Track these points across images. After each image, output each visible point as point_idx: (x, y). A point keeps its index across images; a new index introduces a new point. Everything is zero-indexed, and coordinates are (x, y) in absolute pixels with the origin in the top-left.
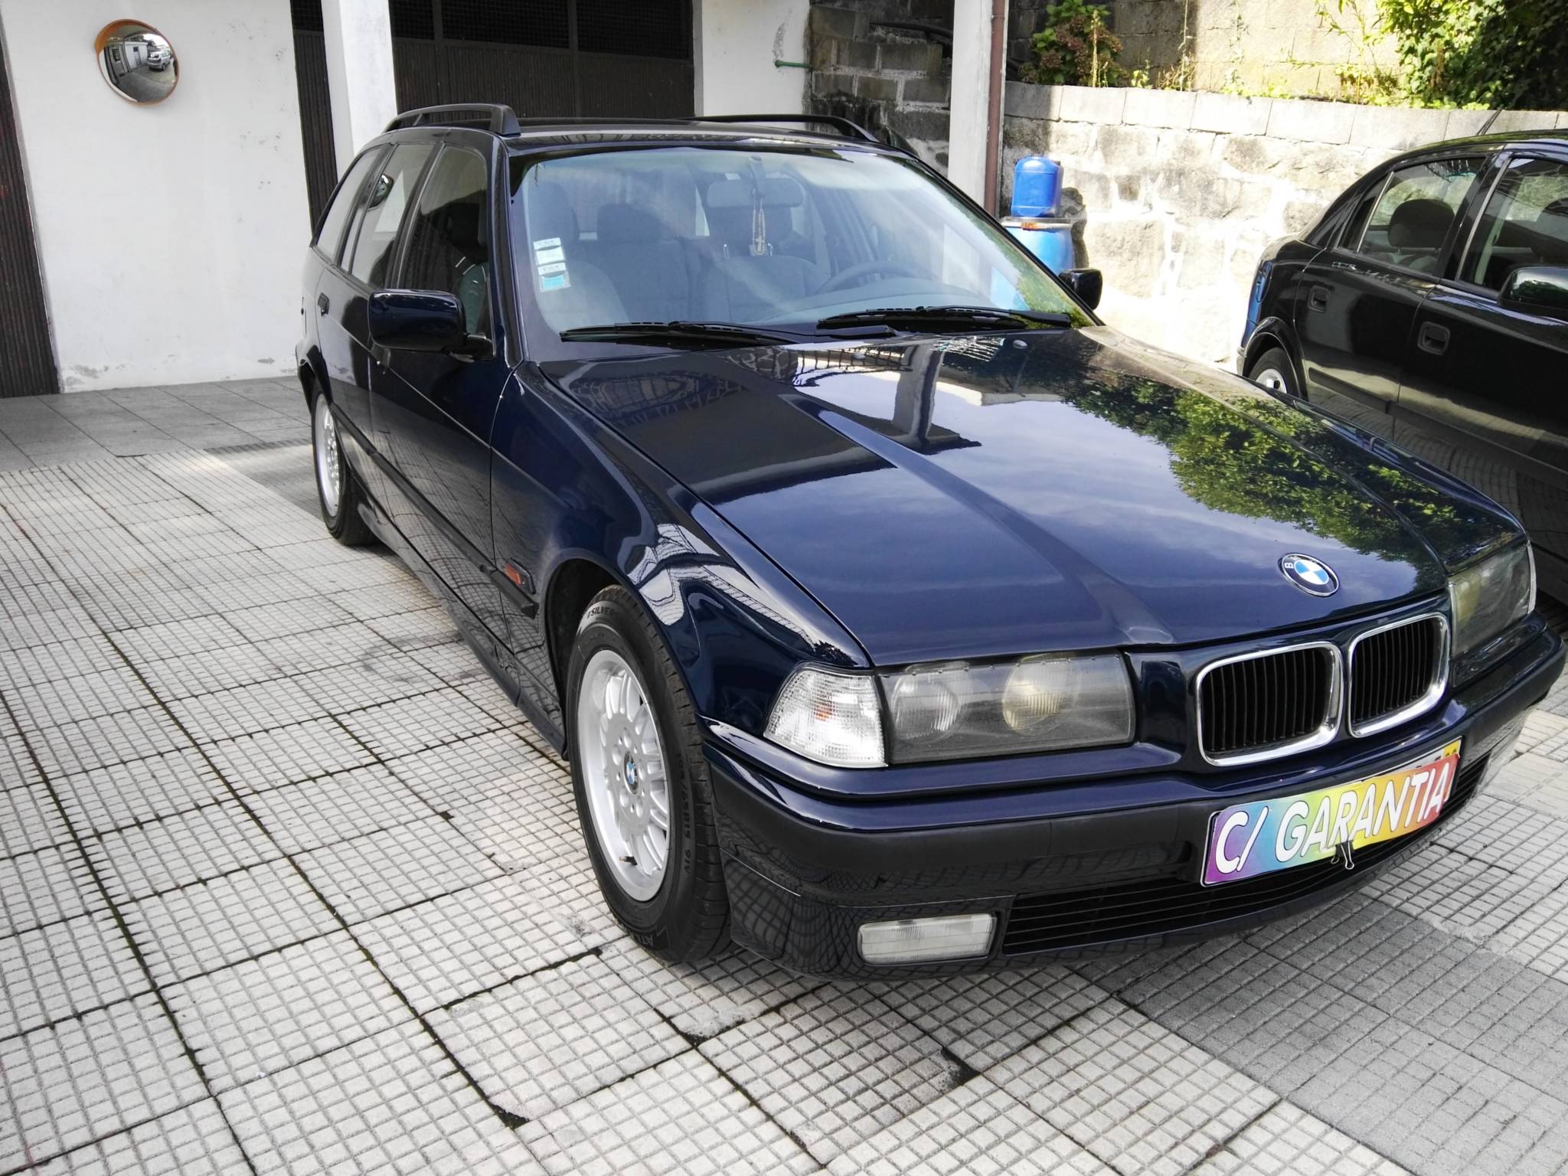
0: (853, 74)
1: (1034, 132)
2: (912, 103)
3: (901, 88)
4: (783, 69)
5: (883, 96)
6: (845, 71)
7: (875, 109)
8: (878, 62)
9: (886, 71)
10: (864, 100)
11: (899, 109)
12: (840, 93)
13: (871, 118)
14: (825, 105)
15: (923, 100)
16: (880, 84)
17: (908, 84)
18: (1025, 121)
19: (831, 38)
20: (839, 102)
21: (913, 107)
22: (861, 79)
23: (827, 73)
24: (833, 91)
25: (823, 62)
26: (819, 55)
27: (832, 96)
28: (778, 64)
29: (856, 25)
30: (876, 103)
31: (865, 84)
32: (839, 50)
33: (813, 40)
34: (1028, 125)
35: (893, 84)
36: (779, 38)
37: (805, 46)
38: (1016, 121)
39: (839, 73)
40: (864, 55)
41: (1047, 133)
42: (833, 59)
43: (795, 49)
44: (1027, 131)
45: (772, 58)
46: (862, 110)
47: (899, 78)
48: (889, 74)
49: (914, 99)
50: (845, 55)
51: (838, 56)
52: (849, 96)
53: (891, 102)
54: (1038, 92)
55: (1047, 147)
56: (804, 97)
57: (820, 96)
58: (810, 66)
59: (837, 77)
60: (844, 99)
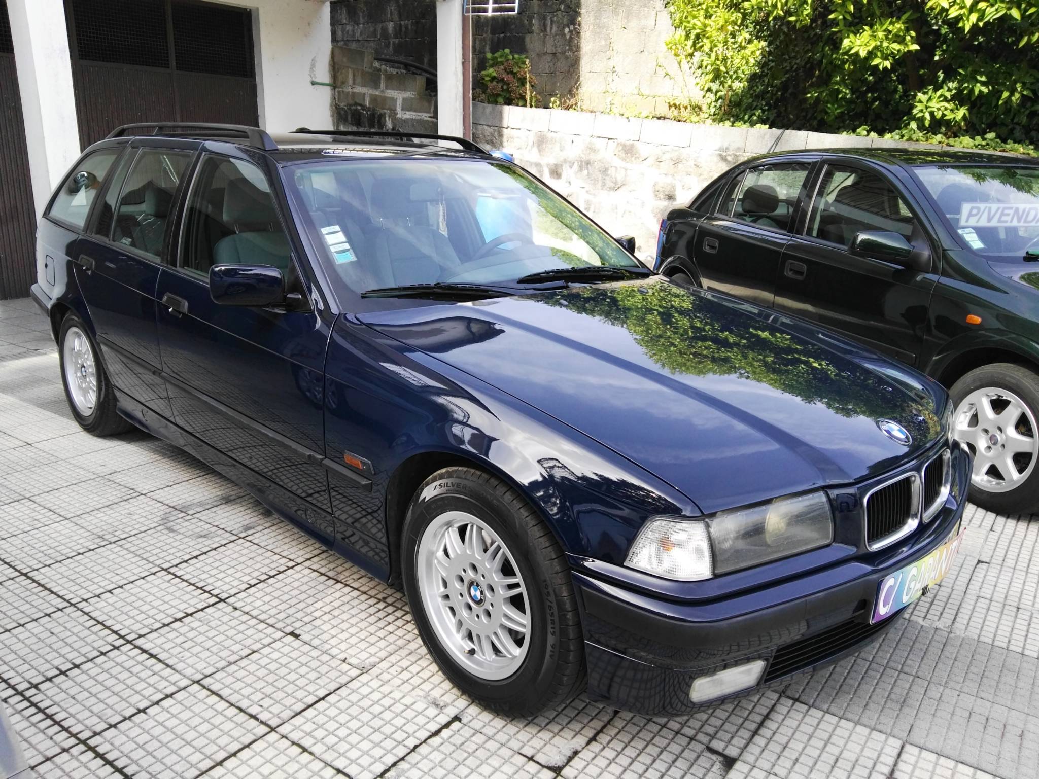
0: (366, 92)
1: (492, 135)
2: (408, 113)
3: (399, 103)
4: (316, 86)
5: (387, 107)
6: (359, 89)
7: (382, 116)
8: (382, 85)
9: (389, 91)
10: (374, 110)
11: (399, 116)
12: (356, 104)
13: (379, 121)
14: (346, 111)
15: (415, 111)
16: (385, 99)
17: (404, 100)
18: (486, 127)
19: (348, 67)
20: (356, 110)
21: (408, 115)
22: (371, 95)
23: (346, 90)
24: (351, 102)
25: (343, 83)
26: (340, 78)
27: (351, 105)
28: (313, 83)
29: (366, 60)
30: (382, 111)
31: (374, 99)
32: (354, 76)
33: (335, 68)
34: (488, 130)
35: (394, 100)
36: (313, 66)
37: (330, 71)
38: (480, 127)
39: (355, 90)
40: (373, 79)
41: (501, 135)
42: (350, 81)
43: (323, 74)
44: (487, 133)
45: (309, 80)
46: (373, 115)
47: (399, 96)
48: (391, 93)
49: (409, 110)
50: (359, 80)
51: (354, 80)
52: (364, 107)
53: (393, 113)
54: (493, 109)
55: (501, 144)
56: (331, 106)
57: (342, 105)
58: (334, 85)
59: (354, 93)
60: (359, 108)
